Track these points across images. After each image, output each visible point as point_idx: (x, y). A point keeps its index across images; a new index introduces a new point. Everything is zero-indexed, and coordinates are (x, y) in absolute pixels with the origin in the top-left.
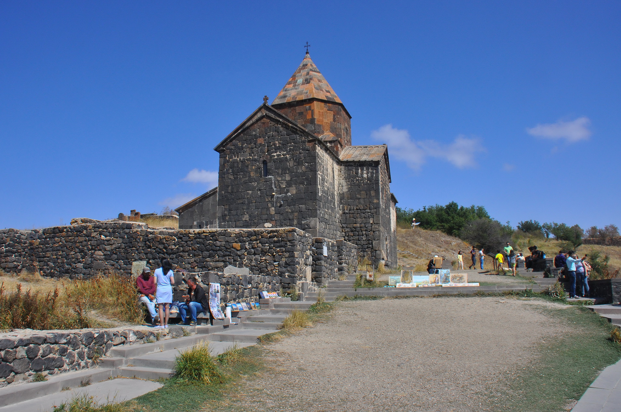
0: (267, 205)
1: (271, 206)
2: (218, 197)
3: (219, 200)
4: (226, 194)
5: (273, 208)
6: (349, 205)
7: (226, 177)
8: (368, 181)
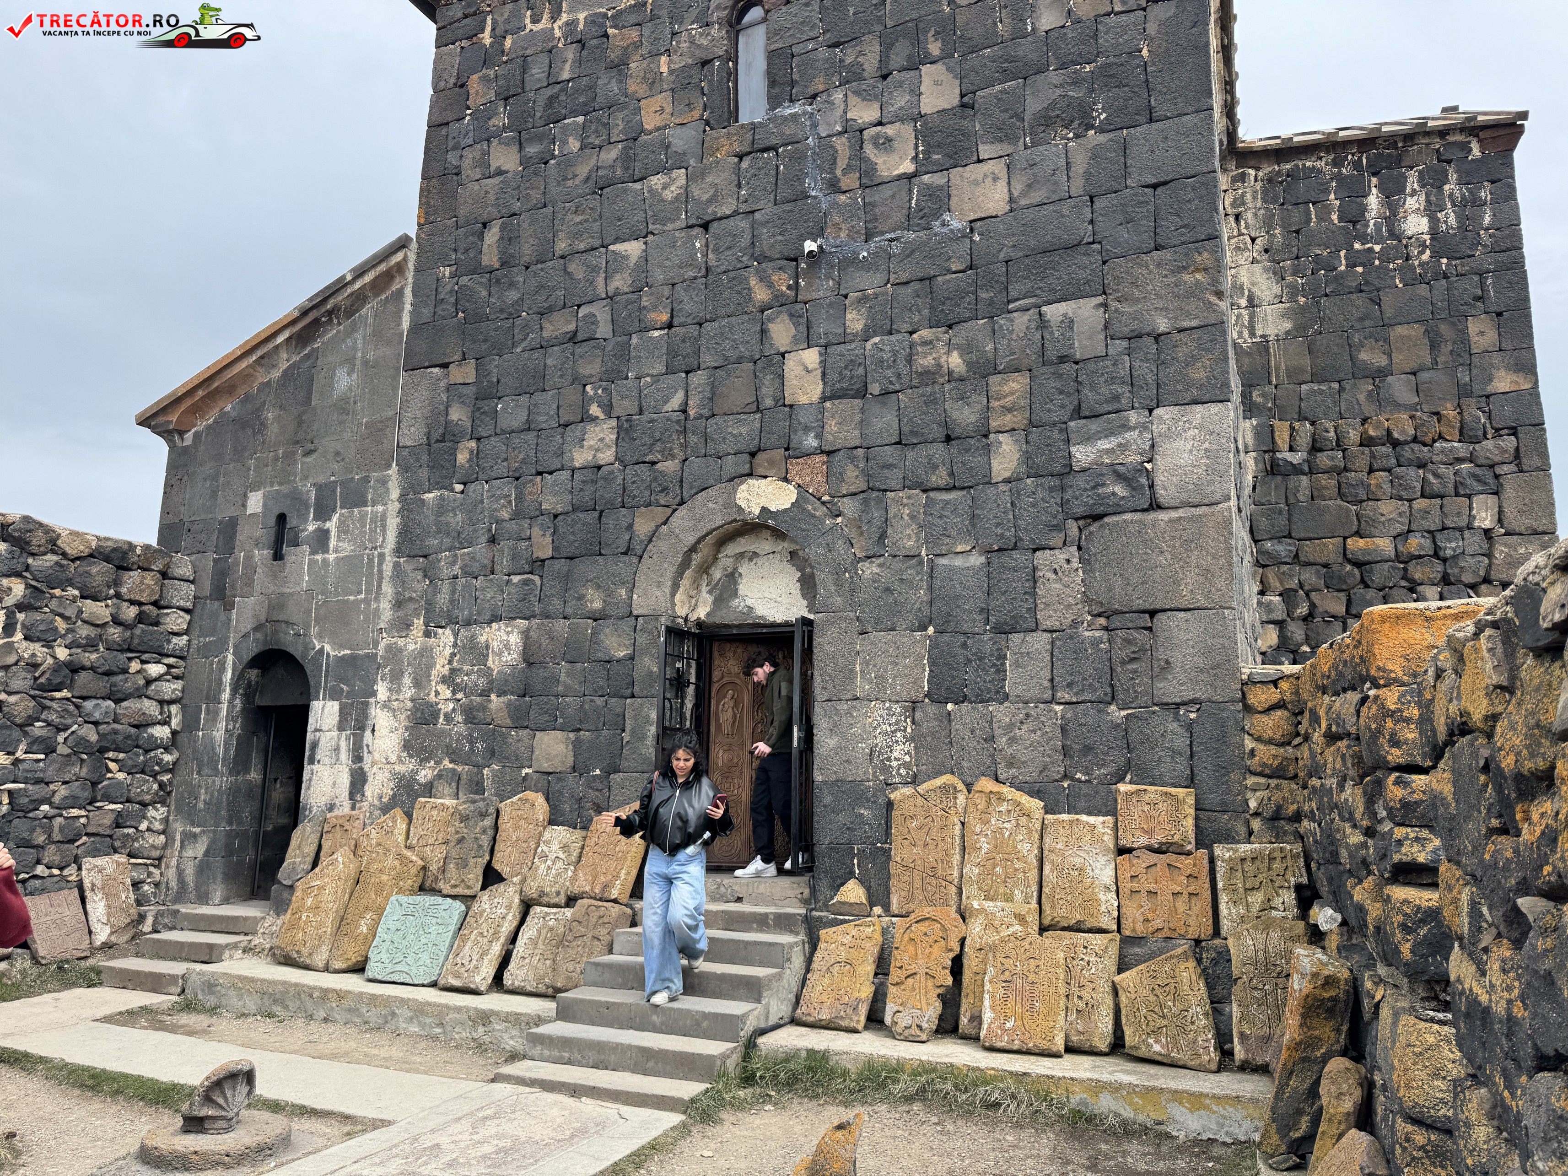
0: (764, 332)
1: (795, 339)
2: (408, 307)
3: (415, 329)
4: (464, 280)
5: (811, 357)
6: (1302, 418)
7: (467, 162)
8: (1436, 255)
